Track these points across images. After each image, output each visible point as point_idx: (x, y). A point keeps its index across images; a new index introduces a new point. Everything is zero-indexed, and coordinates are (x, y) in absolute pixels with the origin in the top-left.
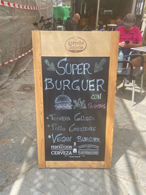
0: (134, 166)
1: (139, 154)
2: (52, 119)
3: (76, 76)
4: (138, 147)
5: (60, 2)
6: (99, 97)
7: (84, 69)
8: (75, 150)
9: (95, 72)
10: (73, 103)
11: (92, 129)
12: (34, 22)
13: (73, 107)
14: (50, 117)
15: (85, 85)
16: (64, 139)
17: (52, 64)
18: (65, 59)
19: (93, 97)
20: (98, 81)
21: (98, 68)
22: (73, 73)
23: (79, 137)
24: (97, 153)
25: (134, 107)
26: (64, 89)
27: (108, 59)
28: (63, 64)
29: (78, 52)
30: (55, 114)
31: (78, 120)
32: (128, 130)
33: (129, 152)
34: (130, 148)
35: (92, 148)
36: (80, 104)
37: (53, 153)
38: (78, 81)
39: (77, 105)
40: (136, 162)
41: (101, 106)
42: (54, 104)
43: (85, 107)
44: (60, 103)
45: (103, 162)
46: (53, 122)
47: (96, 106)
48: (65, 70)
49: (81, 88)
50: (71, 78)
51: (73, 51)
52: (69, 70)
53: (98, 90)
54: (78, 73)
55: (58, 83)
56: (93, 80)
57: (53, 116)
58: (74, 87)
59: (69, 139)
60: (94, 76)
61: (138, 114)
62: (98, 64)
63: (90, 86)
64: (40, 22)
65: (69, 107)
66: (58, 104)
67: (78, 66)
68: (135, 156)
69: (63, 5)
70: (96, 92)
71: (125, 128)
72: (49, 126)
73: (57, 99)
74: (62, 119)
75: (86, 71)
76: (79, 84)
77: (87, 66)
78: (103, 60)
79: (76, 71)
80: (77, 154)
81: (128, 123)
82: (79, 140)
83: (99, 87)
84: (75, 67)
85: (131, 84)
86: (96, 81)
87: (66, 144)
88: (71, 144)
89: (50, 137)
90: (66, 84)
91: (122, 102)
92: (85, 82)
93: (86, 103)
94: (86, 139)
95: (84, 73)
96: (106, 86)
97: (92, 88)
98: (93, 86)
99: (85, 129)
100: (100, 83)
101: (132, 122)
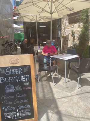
0: (50, 118)
1: (54, 111)
2: (4, 98)
3: (16, 75)
4: (54, 107)
5: (19, 31)
6: (28, 83)
7: (19, 71)
8: (18, 114)
9: (25, 72)
10: (15, 88)
11: (26, 101)
12: (2, 44)
13: (15, 90)
14: (3, 97)
15: (20, 79)
16: (11, 109)
17: (3, 70)
18: (10, 68)
19: (25, 84)
20: (26, 76)
21: (26, 70)
22: (14, 74)
23: (19, 106)
24: (30, 114)
25: (54, 86)
26: (10, 82)
27: (30, 66)
28: (9, 70)
29: (16, 64)
30: (6, 95)
31: (18, 97)
32: (50, 99)
33: (49, 111)
34: (50, 109)
35: (27, 112)
36: (19, 88)
37: (6, 117)
38: (17, 77)
39: (17, 89)
40: (52, 116)
41: (29, 88)
42: (5, 90)
43: (21, 90)
44: (8, 89)
45: (33, 119)
46: (5, 100)
47: (27, 88)
48: (10, 73)
49: (18, 80)
50: (13, 76)
51: (13, 64)
52: (12, 72)
53: (27, 80)
54: (16, 73)
55: (7, 79)
56: (24, 76)
57: (5, 97)
58: (15, 80)
59: (14, 108)
60: (24, 74)
61: (56, 89)
62: (26, 68)
63: (23, 79)
64: (6, 43)
65: (13, 90)
66: (7, 90)
67: (16, 70)
68: (51, 113)
69: (21, 32)
70: (26, 81)
71: (49, 98)
72: (3, 102)
73: (6, 87)
74: (10, 97)
75: (20, 72)
76: (17, 78)
77: (20, 70)
78: (28, 66)
79: (15, 73)
80: (19, 116)
81: (51, 95)
82: (20, 108)
83: (27, 79)
84: (15, 71)
85: (55, 74)
86: (25, 76)
87: (13, 111)
88: (15, 111)
89: (3, 108)
90: (10, 79)
91: (49, 84)
92: (20, 77)
93: (22, 88)
94: (23, 107)
95: (19, 73)
96: (30, 78)
97: (24, 79)
98: (24, 78)
99: (22, 101)
100: (27, 77)
101: (53, 94)
